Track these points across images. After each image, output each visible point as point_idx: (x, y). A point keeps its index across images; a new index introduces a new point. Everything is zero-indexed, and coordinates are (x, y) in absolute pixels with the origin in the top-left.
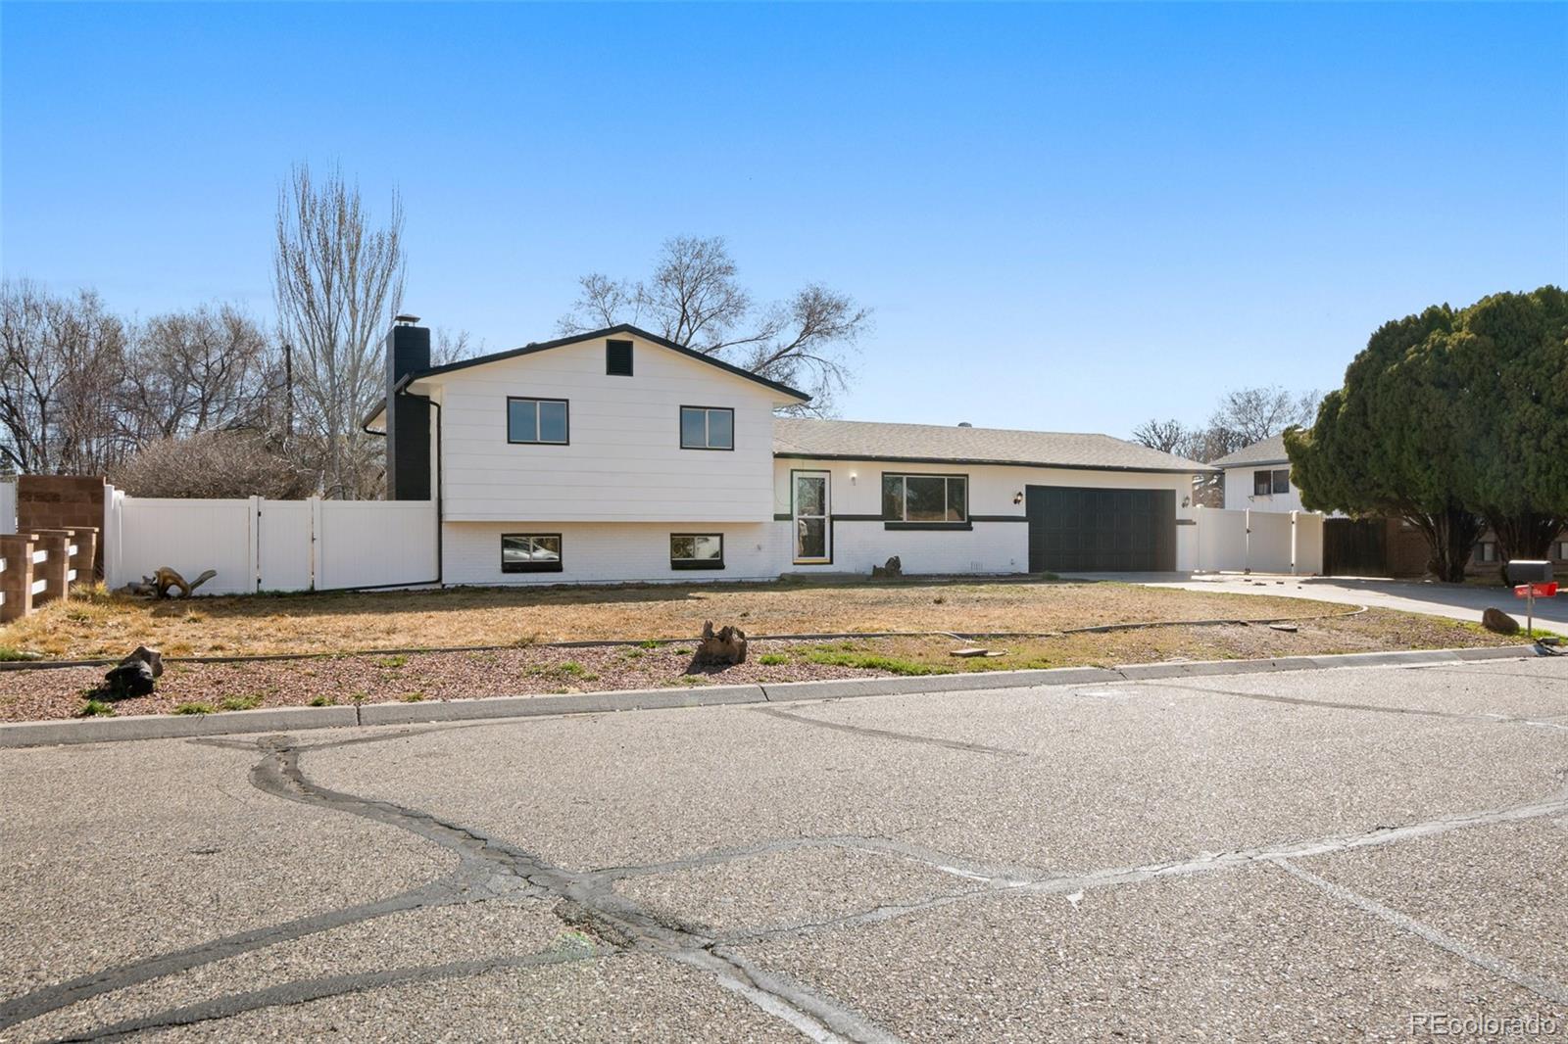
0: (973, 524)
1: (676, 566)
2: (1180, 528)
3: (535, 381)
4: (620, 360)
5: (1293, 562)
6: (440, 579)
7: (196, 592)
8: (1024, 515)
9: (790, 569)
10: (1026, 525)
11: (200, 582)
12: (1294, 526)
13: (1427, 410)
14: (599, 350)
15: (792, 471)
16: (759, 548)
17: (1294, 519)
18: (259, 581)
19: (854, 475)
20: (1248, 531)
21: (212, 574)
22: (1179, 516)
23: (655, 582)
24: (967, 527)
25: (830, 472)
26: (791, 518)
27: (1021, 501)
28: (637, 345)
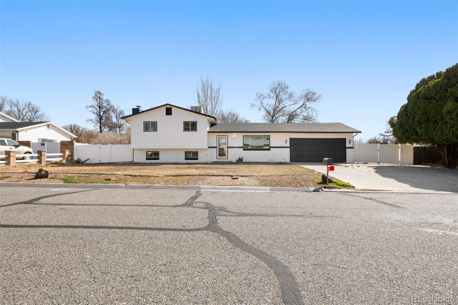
0: (271, 149)
1: (186, 159)
2: (347, 150)
3: (150, 118)
4: (169, 112)
5: (400, 160)
6: (133, 161)
7: (85, 163)
8: (289, 146)
9: (216, 160)
10: (289, 149)
11: (86, 161)
12: (400, 149)
13: (420, 108)
14: (164, 110)
15: (217, 136)
16: (207, 155)
17: (400, 147)
18: (100, 161)
19: (234, 136)
20: (379, 151)
21: (89, 159)
22: (347, 146)
23: (181, 163)
24: (269, 150)
25: (227, 136)
26: (216, 147)
27: (286, 143)
28: (173, 108)
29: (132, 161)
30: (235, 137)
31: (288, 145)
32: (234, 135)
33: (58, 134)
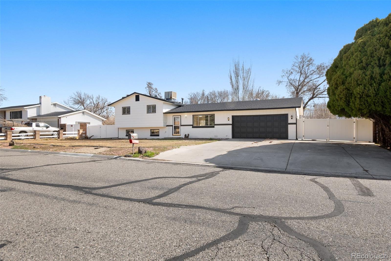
0: (215, 126)
1: (151, 135)
2: (289, 126)
3: (125, 104)
4: (137, 99)
5: (355, 137)
7: (91, 138)
9: (171, 136)
10: (231, 126)
11: (91, 137)
12: (355, 124)
14: (134, 97)
15: (173, 116)
16: (166, 132)
17: (355, 121)
18: (100, 137)
20: (328, 126)
21: (93, 136)
22: (289, 122)
24: (213, 127)
25: (181, 116)
26: (172, 126)
27: (229, 120)
28: (140, 95)
29: (118, 137)
30: (186, 117)
31: (231, 122)
32: (186, 115)
33: (92, 118)
